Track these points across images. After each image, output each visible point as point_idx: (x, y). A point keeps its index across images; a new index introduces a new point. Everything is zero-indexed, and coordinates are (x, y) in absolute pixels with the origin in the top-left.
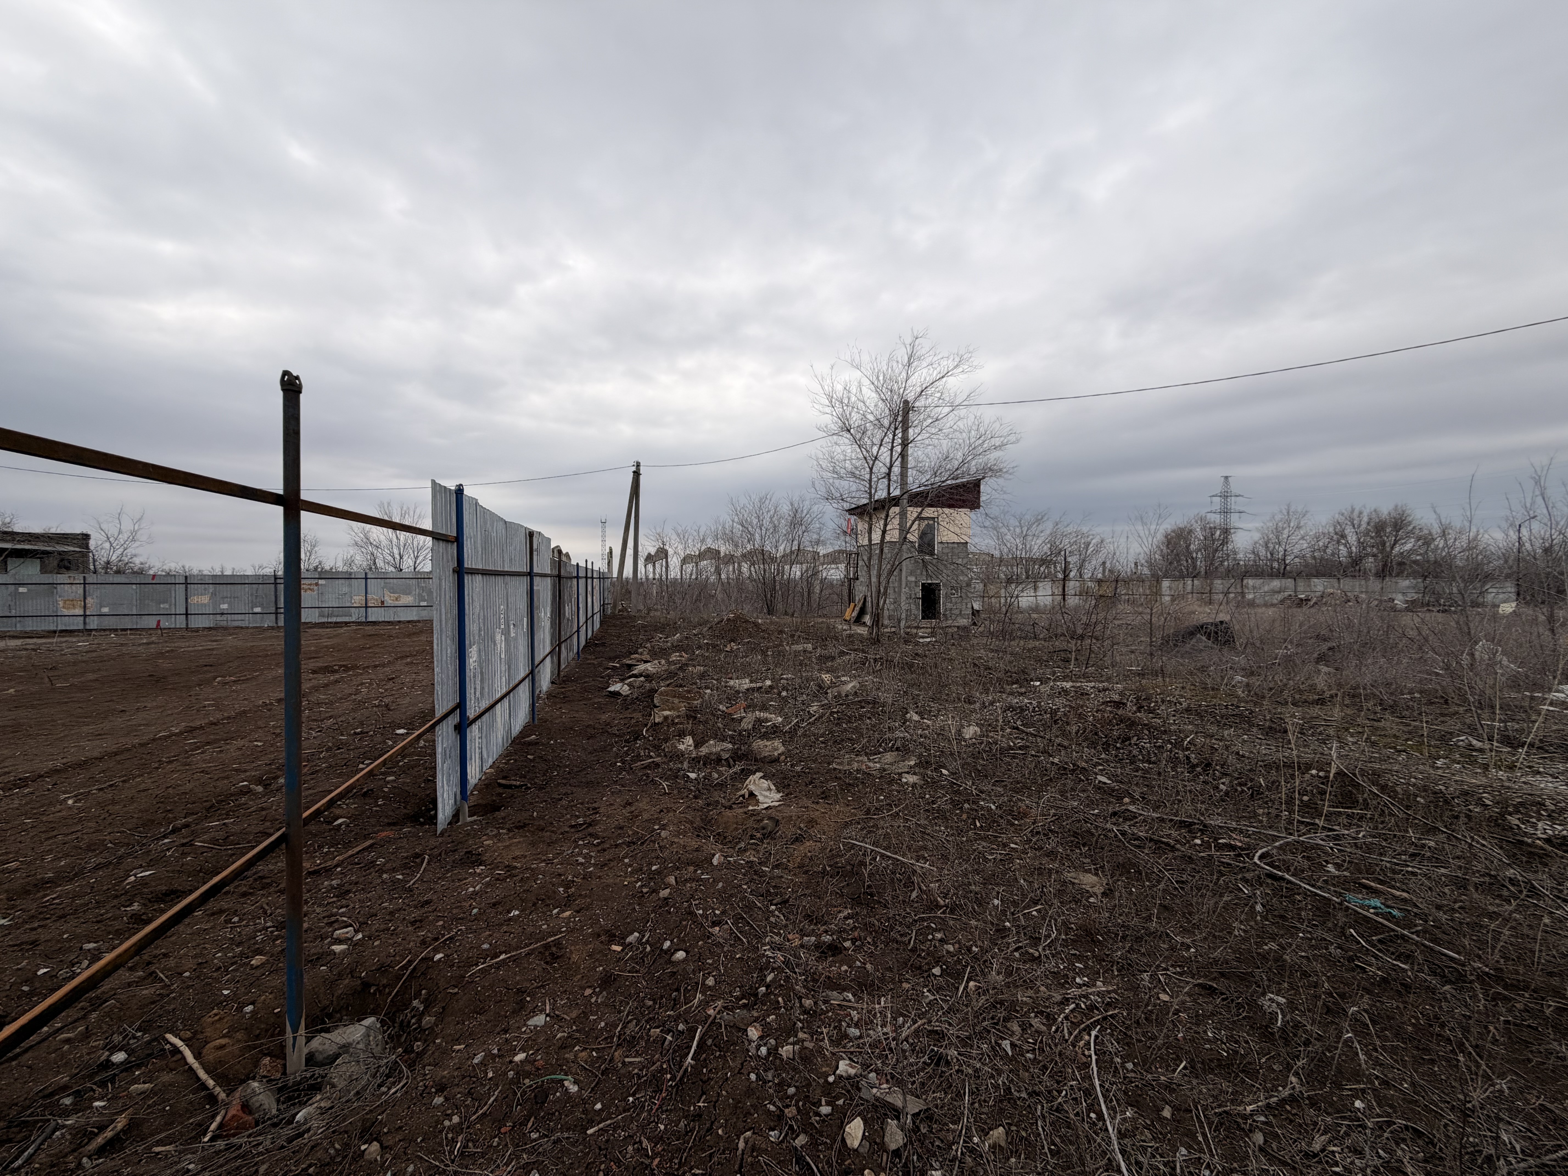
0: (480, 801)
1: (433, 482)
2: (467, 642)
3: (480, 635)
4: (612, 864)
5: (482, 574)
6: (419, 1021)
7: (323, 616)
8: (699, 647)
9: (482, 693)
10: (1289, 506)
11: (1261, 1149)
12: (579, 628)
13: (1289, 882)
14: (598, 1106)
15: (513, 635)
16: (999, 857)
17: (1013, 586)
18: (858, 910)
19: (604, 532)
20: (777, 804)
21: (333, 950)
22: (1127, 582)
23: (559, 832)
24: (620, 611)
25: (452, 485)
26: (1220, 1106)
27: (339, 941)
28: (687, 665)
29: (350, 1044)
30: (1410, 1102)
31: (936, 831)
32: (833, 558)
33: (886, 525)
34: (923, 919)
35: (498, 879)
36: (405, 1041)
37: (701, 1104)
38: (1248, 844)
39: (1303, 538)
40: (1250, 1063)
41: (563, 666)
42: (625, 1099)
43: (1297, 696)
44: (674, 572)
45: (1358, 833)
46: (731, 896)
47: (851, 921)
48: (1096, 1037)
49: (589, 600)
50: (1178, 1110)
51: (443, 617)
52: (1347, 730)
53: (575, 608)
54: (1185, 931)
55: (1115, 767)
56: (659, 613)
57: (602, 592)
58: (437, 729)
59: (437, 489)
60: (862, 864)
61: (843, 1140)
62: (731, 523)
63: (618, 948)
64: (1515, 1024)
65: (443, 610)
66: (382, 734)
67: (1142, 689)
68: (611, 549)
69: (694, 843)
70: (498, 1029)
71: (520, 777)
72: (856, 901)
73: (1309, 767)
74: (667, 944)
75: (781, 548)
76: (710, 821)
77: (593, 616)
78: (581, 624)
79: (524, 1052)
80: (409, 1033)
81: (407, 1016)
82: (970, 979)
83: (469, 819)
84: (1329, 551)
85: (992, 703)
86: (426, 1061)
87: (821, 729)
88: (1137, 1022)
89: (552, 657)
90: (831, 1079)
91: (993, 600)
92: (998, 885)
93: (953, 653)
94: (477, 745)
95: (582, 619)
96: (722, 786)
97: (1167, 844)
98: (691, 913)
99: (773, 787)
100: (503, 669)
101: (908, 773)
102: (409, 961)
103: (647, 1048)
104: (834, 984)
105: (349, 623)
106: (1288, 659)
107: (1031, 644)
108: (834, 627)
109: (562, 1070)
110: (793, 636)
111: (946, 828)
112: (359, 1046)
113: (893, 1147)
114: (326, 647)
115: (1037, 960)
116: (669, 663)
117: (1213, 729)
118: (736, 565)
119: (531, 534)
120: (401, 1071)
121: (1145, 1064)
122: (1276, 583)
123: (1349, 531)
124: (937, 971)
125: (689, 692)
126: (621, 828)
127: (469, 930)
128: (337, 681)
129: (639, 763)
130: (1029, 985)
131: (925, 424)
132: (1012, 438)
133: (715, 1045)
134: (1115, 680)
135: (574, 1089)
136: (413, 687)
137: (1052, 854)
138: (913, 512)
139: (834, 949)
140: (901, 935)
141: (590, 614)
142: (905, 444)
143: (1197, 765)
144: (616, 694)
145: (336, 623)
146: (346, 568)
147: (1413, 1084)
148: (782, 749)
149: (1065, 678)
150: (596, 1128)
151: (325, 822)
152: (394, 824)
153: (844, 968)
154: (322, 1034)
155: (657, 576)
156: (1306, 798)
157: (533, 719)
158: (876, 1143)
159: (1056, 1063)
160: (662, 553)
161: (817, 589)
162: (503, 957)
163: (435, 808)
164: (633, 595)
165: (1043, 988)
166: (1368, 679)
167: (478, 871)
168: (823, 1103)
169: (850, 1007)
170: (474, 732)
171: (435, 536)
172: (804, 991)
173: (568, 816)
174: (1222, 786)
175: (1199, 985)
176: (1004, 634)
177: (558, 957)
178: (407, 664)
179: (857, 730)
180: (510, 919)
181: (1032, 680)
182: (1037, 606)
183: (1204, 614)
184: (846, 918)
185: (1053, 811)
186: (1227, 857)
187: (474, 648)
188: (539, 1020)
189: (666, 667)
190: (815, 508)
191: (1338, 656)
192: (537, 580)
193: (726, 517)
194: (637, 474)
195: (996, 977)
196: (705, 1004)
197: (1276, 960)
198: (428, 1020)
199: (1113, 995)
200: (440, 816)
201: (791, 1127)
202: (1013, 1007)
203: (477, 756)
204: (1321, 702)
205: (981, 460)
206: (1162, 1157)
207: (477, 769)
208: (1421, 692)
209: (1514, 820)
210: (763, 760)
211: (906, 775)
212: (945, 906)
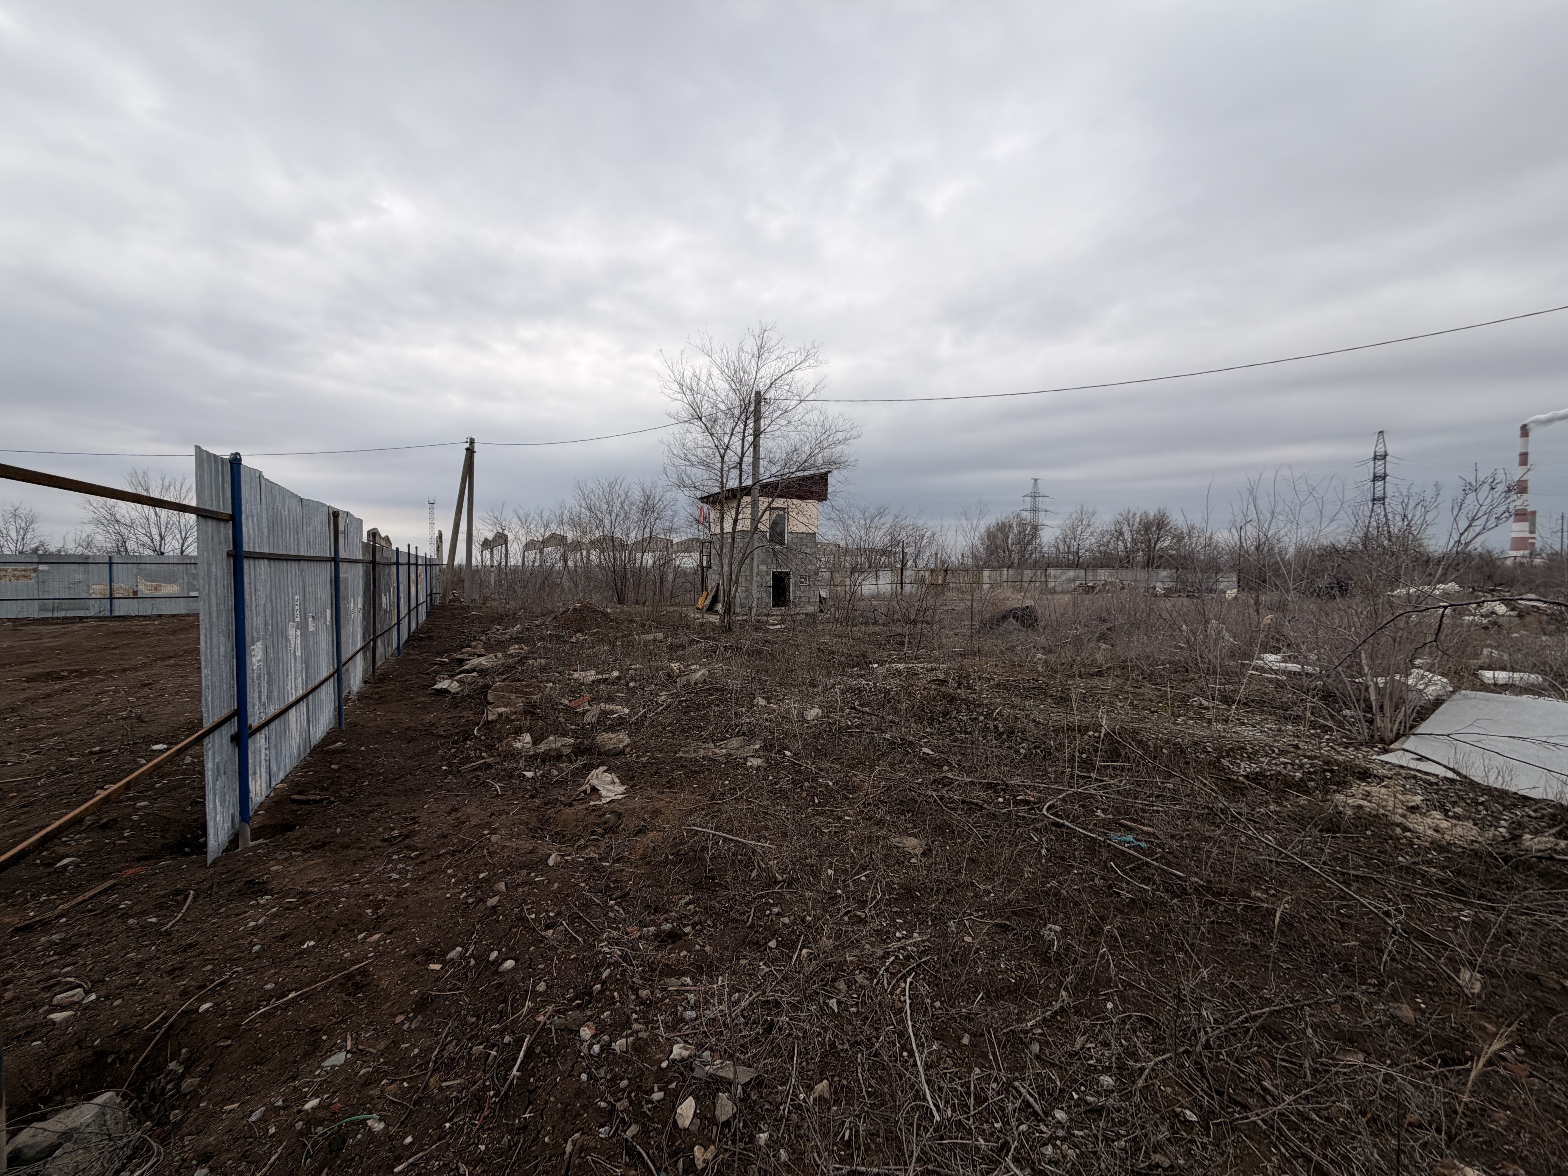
0: (268, 822)
1: (198, 449)
2: (248, 638)
3: (266, 629)
4: (433, 876)
5: (269, 559)
6: (178, 1086)
7: (47, 610)
8: (542, 639)
9: (269, 698)
10: (1082, 507)
11: (1037, 1057)
12: (399, 620)
13: (1068, 828)
14: (409, 1140)
15: (311, 628)
16: (834, 829)
17: (856, 575)
18: (699, 894)
19: (432, 513)
20: (620, 797)
21: (52, 1020)
22: (955, 571)
23: (368, 848)
24: (450, 601)
25: (225, 453)
26: (1007, 1026)
27: (61, 1008)
28: (526, 658)
29: (76, 1129)
30: (1145, 997)
31: (777, 811)
32: (687, 547)
33: (737, 514)
34: (761, 896)
35: (288, 909)
36: (157, 1113)
37: (527, 1115)
38: (1039, 798)
39: (1092, 534)
40: (1032, 986)
41: (379, 664)
42: (441, 1126)
43: (1083, 670)
44: (515, 560)
45: (1121, 781)
46: (568, 895)
47: (692, 906)
48: (911, 983)
49: (413, 589)
50: (975, 1036)
51: (214, 609)
52: (1117, 696)
53: (394, 598)
54: (988, 879)
55: (938, 739)
56: (496, 603)
57: (429, 580)
58: (206, 741)
59: (203, 457)
60: (705, 849)
61: (675, 1122)
62: (578, 508)
63: (437, 967)
64: (1218, 923)
65: (214, 601)
66: (131, 752)
67: (961, 668)
68: (440, 534)
69: (529, 846)
70: (283, 1079)
71: (321, 790)
72: (698, 886)
73: (1087, 729)
74: (495, 954)
75: (633, 535)
76: (548, 820)
77: (417, 607)
78: (402, 616)
79: (317, 1097)
80: (163, 1103)
81: (160, 1082)
82: (803, 947)
83: (252, 844)
84: (1111, 546)
85: (833, 686)
86: (185, 1130)
87: (669, 718)
88: (946, 965)
89: (365, 654)
90: (664, 1065)
91: (839, 588)
92: (832, 856)
93: (800, 640)
94: (263, 757)
95: (404, 611)
96: (562, 783)
97: (977, 804)
98: (523, 919)
99: (617, 780)
100: (299, 668)
101: (753, 756)
102: (163, 1018)
103: (469, 1066)
104: (671, 971)
105: (87, 618)
106: (1077, 638)
107: (872, 629)
108: (686, 616)
109: (364, 1110)
110: (643, 625)
111: (787, 806)
112: (89, 1130)
113: (723, 1118)
114: (51, 648)
115: (863, 921)
116: (507, 656)
117: (1017, 701)
118: (584, 552)
119: (336, 514)
120: (150, 1147)
121: (951, 1001)
122: (1071, 573)
123: (1126, 529)
124: (773, 944)
125: (527, 686)
126: (445, 837)
127: (249, 970)
128: (64, 690)
129: (468, 765)
130: (855, 944)
131: (776, 415)
132: (854, 433)
133: (545, 1052)
134: (941, 660)
135: (378, 1126)
136: (177, 693)
137: (880, 823)
138: (764, 502)
139: (675, 936)
140: (741, 914)
141: (413, 605)
142: (757, 434)
143: (1003, 733)
144: (445, 692)
145: (65, 618)
146: (80, 551)
147: (1148, 982)
148: (627, 740)
149: (899, 660)
150: (405, 1164)
151: (43, 864)
152: (146, 858)
153: (684, 953)
154: (36, 1124)
155: (495, 563)
156: (1084, 756)
157: (340, 723)
158: (706, 1118)
159: (876, 1013)
160: (501, 539)
161: (670, 577)
162: (292, 995)
163: (205, 834)
164: (467, 584)
165: (867, 946)
166: (1133, 654)
167: (262, 902)
168: (656, 1089)
169: (687, 991)
170: (259, 744)
171: (202, 513)
172: (640, 982)
173: (381, 829)
174: (1022, 751)
175: (996, 925)
176: (848, 620)
177: (362, 986)
178: (170, 666)
179: (705, 717)
180: (303, 952)
181: (870, 663)
182: (878, 594)
183: (1014, 600)
184: (687, 904)
185: (883, 783)
186: (1023, 811)
187: (259, 646)
188: (339, 1058)
189: (503, 661)
190: (668, 495)
191: (1114, 635)
192: (343, 567)
193: (572, 502)
194: (470, 452)
195: (827, 942)
196: (534, 1011)
197: (1055, 895)
198: (189, 1083)
199: (927, 943)
200: (212, 842)
201: (623, 1119)
202: (840, 967)
203: (263, 769)
204: (1100, 674)
205: (827, 453)
206: (960, 1079)
207: (264, 785)
208: (1170, 663)
209: (1225, 762)
210: (606, 754)
211: (751, 759)
212: (784, 881)
